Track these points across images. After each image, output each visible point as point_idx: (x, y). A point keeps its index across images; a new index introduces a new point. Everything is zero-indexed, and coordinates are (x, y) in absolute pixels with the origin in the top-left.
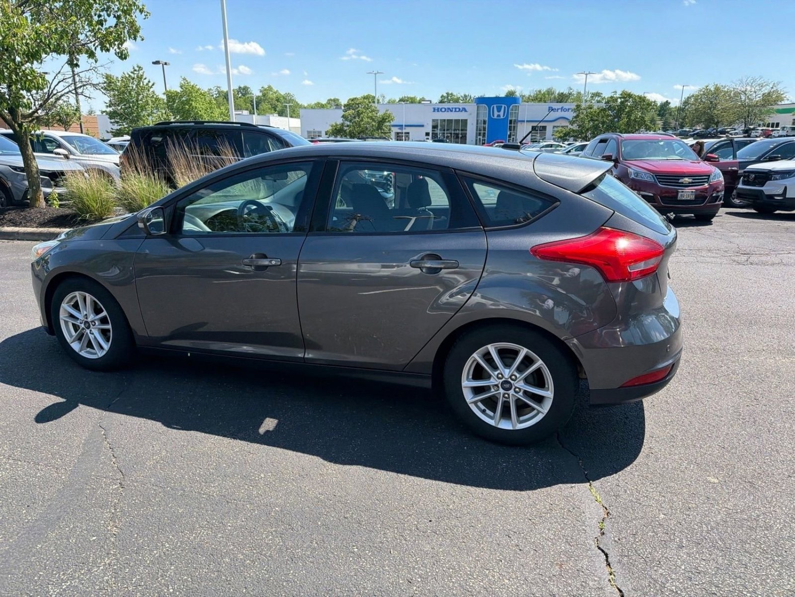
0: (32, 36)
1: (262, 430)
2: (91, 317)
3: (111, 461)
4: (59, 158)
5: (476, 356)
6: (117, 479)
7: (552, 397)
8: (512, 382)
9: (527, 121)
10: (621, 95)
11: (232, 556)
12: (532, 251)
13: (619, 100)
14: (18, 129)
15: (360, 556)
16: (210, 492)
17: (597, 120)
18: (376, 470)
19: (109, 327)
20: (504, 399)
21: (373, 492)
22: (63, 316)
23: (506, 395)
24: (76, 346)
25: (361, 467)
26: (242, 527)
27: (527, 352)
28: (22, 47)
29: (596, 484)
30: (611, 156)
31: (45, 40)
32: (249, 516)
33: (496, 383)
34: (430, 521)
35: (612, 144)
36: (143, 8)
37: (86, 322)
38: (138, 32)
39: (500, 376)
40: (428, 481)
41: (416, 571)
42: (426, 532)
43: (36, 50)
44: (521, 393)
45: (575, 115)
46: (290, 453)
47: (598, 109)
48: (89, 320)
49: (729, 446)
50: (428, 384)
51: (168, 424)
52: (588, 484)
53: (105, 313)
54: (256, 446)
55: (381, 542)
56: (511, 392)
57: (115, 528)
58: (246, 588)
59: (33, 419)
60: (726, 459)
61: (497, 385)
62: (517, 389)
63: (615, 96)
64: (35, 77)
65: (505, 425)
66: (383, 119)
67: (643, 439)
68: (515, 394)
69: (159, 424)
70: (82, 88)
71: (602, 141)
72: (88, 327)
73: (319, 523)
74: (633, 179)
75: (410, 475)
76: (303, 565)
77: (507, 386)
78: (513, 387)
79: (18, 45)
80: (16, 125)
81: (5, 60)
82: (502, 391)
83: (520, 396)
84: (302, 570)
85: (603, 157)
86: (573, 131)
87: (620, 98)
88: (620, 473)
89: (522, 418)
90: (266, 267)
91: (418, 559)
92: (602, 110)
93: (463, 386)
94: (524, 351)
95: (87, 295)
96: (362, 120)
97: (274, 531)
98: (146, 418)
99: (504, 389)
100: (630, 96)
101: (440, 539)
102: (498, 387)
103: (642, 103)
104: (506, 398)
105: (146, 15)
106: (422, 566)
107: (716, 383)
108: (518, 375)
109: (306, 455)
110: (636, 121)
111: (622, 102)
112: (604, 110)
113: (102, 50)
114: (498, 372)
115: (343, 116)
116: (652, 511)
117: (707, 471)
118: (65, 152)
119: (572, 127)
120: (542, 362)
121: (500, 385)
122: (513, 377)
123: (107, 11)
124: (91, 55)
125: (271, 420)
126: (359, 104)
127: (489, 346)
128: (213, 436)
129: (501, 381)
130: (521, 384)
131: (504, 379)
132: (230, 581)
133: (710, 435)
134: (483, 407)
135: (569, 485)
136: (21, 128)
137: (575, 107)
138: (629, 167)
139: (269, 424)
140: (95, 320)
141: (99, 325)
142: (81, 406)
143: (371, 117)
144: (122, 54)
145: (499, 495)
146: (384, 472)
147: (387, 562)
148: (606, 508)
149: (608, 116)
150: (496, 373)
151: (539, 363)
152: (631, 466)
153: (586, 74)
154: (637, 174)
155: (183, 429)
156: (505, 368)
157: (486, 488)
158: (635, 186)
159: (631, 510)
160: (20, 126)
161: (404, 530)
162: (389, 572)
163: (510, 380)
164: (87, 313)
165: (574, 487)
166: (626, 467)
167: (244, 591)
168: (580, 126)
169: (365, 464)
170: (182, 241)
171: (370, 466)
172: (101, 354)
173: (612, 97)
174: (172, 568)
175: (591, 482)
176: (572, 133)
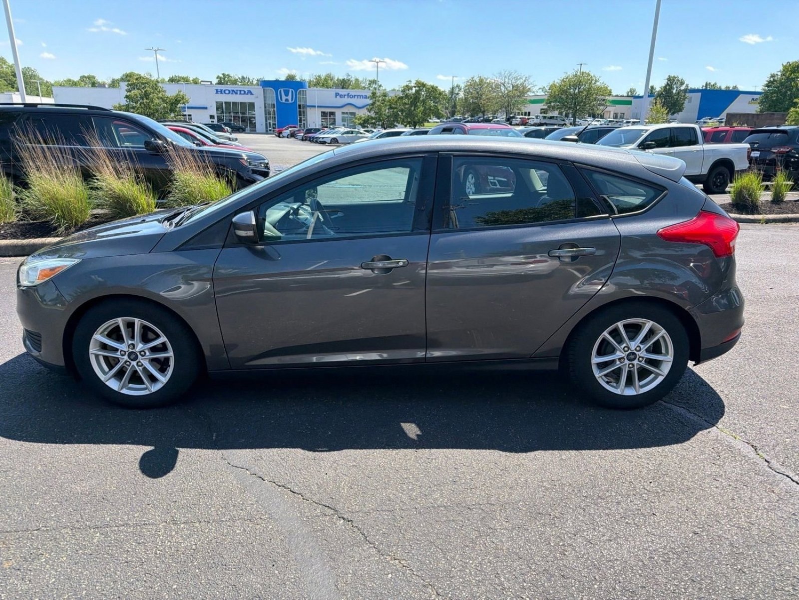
2: (140, 346)
5: (606, 333)
7: (672, 361)
8: (637, 353)
9: (318, 107)
10: (416, 84)
13: (414, 89)
17: (396, 108)
19: (169, 354)
20: (629, 369)
22: (93, 349)
23: (631, 365)
24: (114, 384)
27: (653, 325)
29: (720, 426)
37: (131, 353)
39: (626, 349)
44: (643, 361)
45: (371, 102)
47: (396, 97)
48: (137, 350)
50: (555, 366)
52: (715, 427)
53: (162, 339)
56: (636, 361)
61: (623, 358)
62: (641, 359)
63: (410, 85)
65: (630, 392)
66: (176, 100)
68: (638, 363)
72: (135, 359)
77: (632, 357)
78: (638, 357)
82: (627, 362)
86: (372, 118)
87: (415, 87)
92: (399, 98)
93: (592, 364)
94: (649, 324)
95: (137, 320)
96: (152, 102)
99: (629, 360)
100: (424, 85)
103: (433, 92)
104: (631, 368)
108: (642, 347)
110: (430, 110)
111: (416, 91)
112: (401, 98)
114: (625, 345)
115: (127, 97)
119: (369, 114)
120: (665, 332)
122: (638, 348)
126: (145, 83)
127: (619, 323)
129: (627, 353)
130: (644, 354)
131: (629, 351)
137: (371, 95)
139: (411, 429)
140: (146, 349)
142: (183, 450)
143: (161, 98)
149: (405, 104)
150: (623, 346)
151: (663, 333)
153: (377, 62)
156: (631, 341)
163: (634, 351)
164: (134, 343)
168: (376, 113)
172: (155, 388)
173: (407, 86)
175: (715, 425)
176: (370, 120)
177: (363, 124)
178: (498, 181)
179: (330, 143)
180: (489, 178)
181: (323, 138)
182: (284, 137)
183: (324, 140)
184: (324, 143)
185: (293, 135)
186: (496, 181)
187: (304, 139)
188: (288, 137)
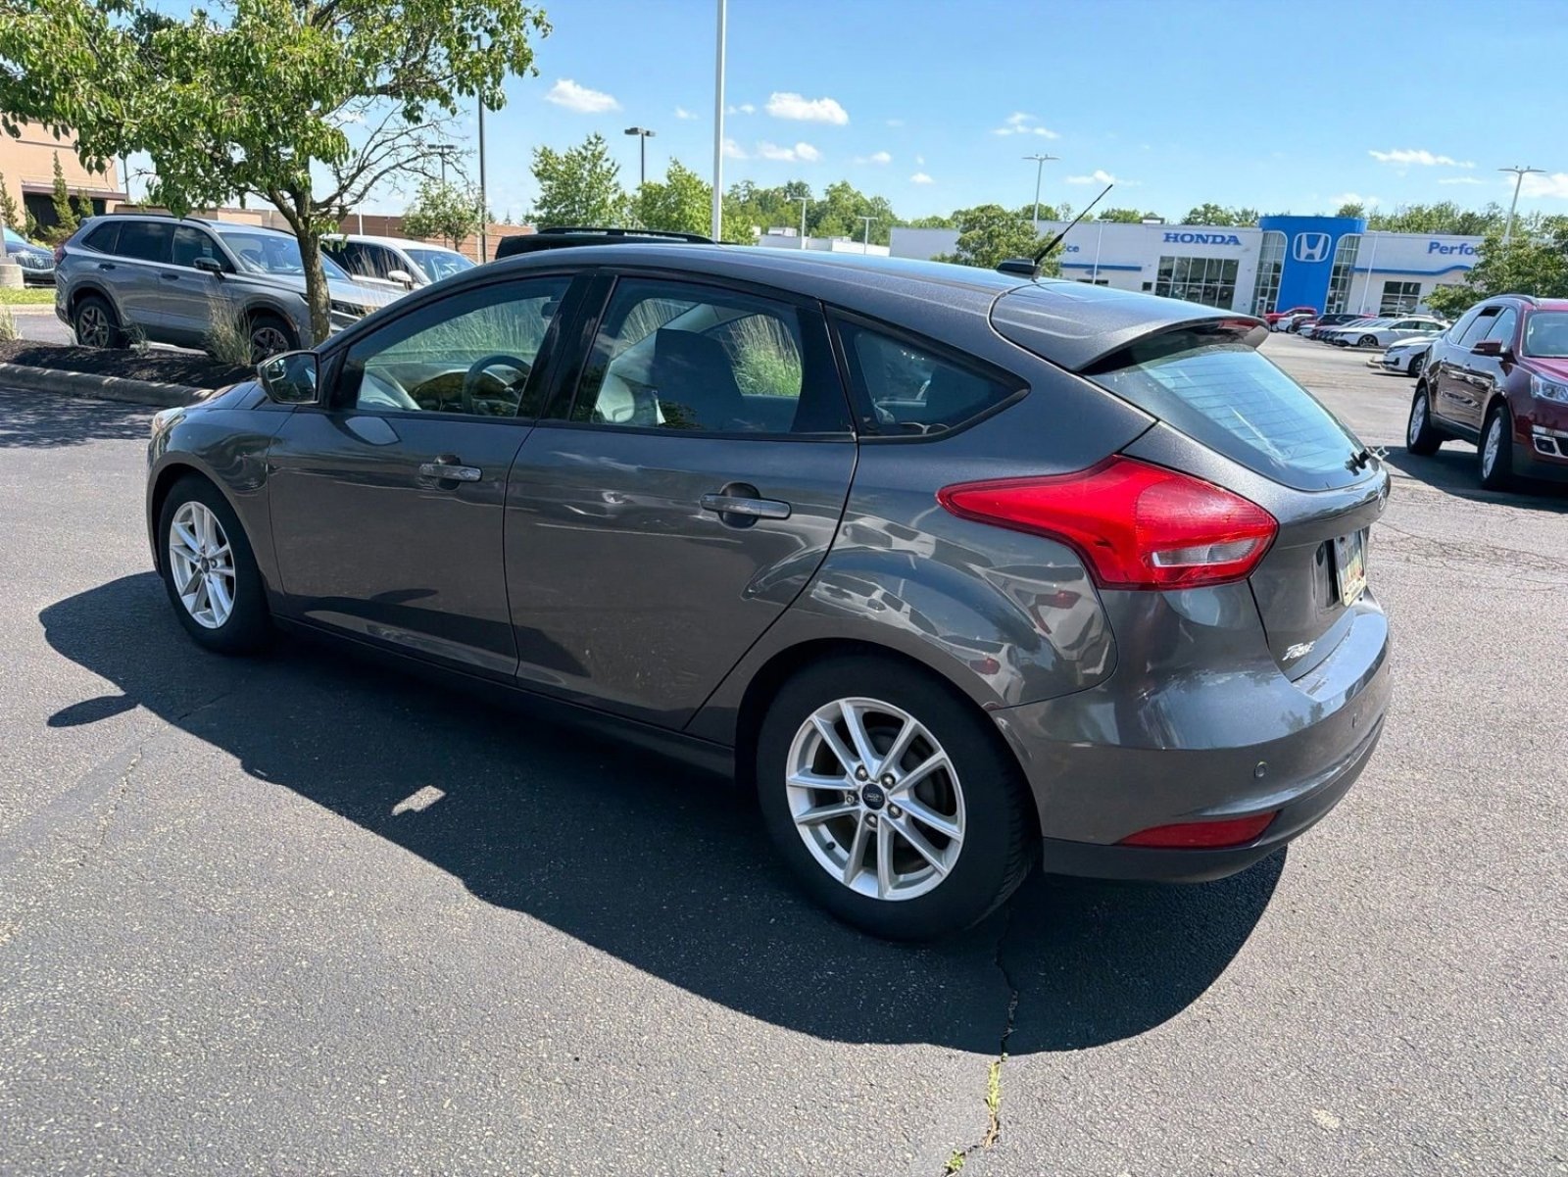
0: (316, 60)
1: (399, 808)
2: (212, 550)
3: (105, 813)
4: (395, 287)
5: (817, 719)
6: (85, 848)
7: (961, 840)
8: (885, 790)
9: (1373, 271)
11: (149, 1037)
12: (941, 496)
14: (302, 227)
15: (379, 1097)
16: (213, 905)
17: (1530, 274)
18: (550, 928)
19: (232, 572)
20: (868, 827)
21: (511, 974)
22: (173, 543)
23: (872, 819)
24: (189, 601)
25: (525, 916)
26: (216, 983)
27: (916, 726)
28: (292, 77)
29: (1017, 1063)
30: (1498, 345)
31: (337, 67)
32: (243, 966)
33: (852, 788)
34: (577, 1059)
35: (1508, 319)
36: (541, 17)
37: (204, 559)
38: (529, 60)
39: (862, 772)
40: (641, 974)
41: (465, 1157)
42: (549, 1080)
43: (321, 85)
44: (902, 820)
45: (1482, 260)
46: (416, 861)
47: (1536, 248)
48: (208, 555)
49: (1431, 1045)
50: (725, 766)
51: (249, 768)
52: (997, 1058)
53: (227, 547)
54: (367, 834)
55: (443, 1079)
56: (883, 812)
57: (8, 935)
58: (123, 1104)
59: (47, 719)
60: (1398, 1074)
61: (854, 794)
62: (894, 810)
64: (322, 134)
65: (864, 886)
66: (1041, 249)
67: (1210, 983)
68: (888, 819)
69: (238, 761)
70: (421, 159)
71: (1489, 312)
72: (207, 570)
73: (358, 1010)
74: (1540, 400)
75: (612, 953)
76: (260, 1088)
78: (887, 804)
79: (286, 73)
80: (300, 220)
81: (269, 100)
82: (863, 808)
83: (900, 824)
84: (247, 1097)
85: (1478, 346)
86: (1473, 296)
88: (1091, 1051)
89: (902, 878)
90: (457, 482)
91: (487, 1133)
92: (1545, 251)
93: (787, 783)
94: (911, 724)
95: (206, 508)
96: (996, 251)
97: (263, 1006)
98: (223, 748)
99: (869, 804)
101: (568, 1103)
102: (857, 798)
104: (870, 823)
105: (545, 31)
106: (486, 1150)
107: (1501, 887)
108: (897, 777)
109: (441, 871)
112: (1550, 252)
113: (460, 91)
114: (859, 763)
115: (959, 242)
116: (1106, 1159)
117: (1326, 1093)
118: (408, 278)
119: (1470, 287)
120: (946, 756)
121: (860, 794)
122: (888, 780)
123: (474, 20)
124: (445, 99)
125: (434, 790)
127: (842, 702)
128: (307, 801)
129: (862, 784)
130: (902, 798)
131: (868, 782)
132: (108, 1082)
133: (1397, 1010)
134: (829, 837)
135: (946, 1051)
136: (307, 226)
137: (1484, 244)
138: (1535, 372)
139: (426, 797)
140: (216, 557)
141: (222, 567)
142: (140, 708)
143: (1016, 244)
144: (493, 100)
145: (767, 1038)
146: (564, 937)
147: (422, 1122)
148: (998, 1124)
150: (855, 765)
151: (940, 756)
152: (1132, 1040)
153: (1521, 173)
154: (1552, 389)
155: (267, 779)
156: (874, 756)
157: (750, 1014)
158: (1545, 417)
159: (1056, 1142)
160: (306, 221)
161: (511, 1064)
162: (409, 1145)
163: (880, 785)
164: (205, 542)
165: (957, 1058)
166: (1117, 1040)
167: (116, 1109)
169: (536, 914)
170: (351, 423)
171: (543, 920)
172: (220, 621)
174: (34, 1031)
175: (1005, 1054)
176: (1468, 299)
177: (1448, 307)
178: (1559, 440)
179: (1358, 345)
180: (1536, 428)
181: (1343, 333)
182: (1279, 330)
183: (1344, 338)
184: (1343, 344)
185: (1295, 328)
186: (1554, 440)
187: (1314, 336)
188: (1287, 331)
